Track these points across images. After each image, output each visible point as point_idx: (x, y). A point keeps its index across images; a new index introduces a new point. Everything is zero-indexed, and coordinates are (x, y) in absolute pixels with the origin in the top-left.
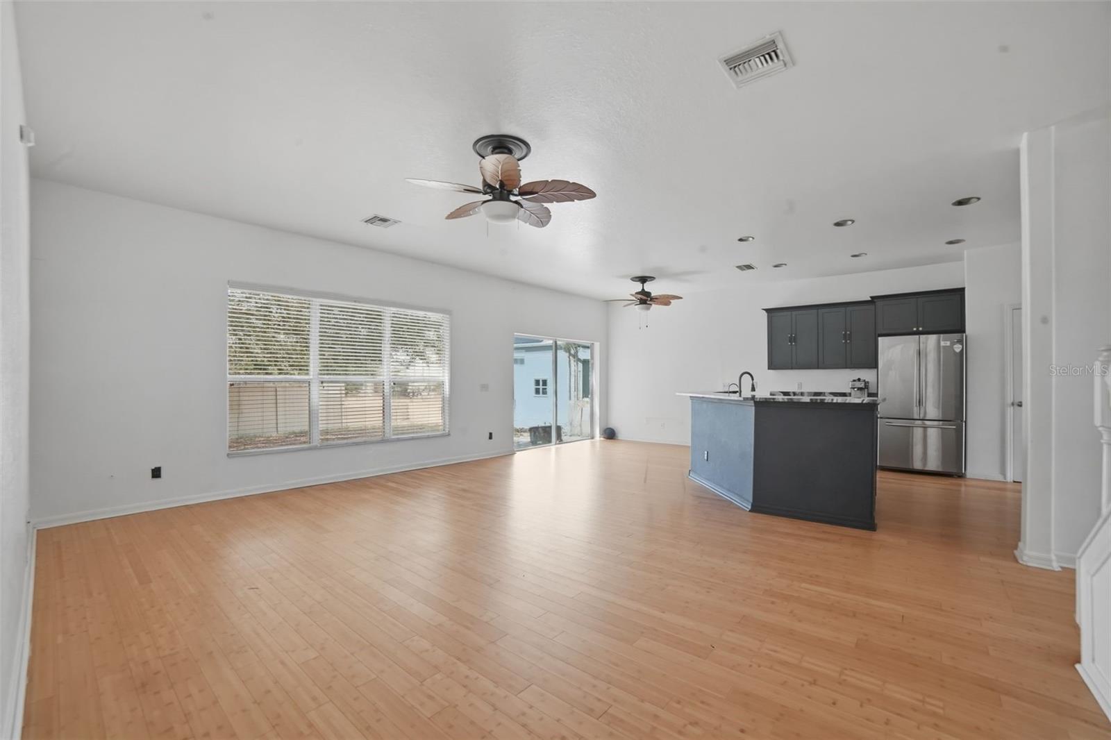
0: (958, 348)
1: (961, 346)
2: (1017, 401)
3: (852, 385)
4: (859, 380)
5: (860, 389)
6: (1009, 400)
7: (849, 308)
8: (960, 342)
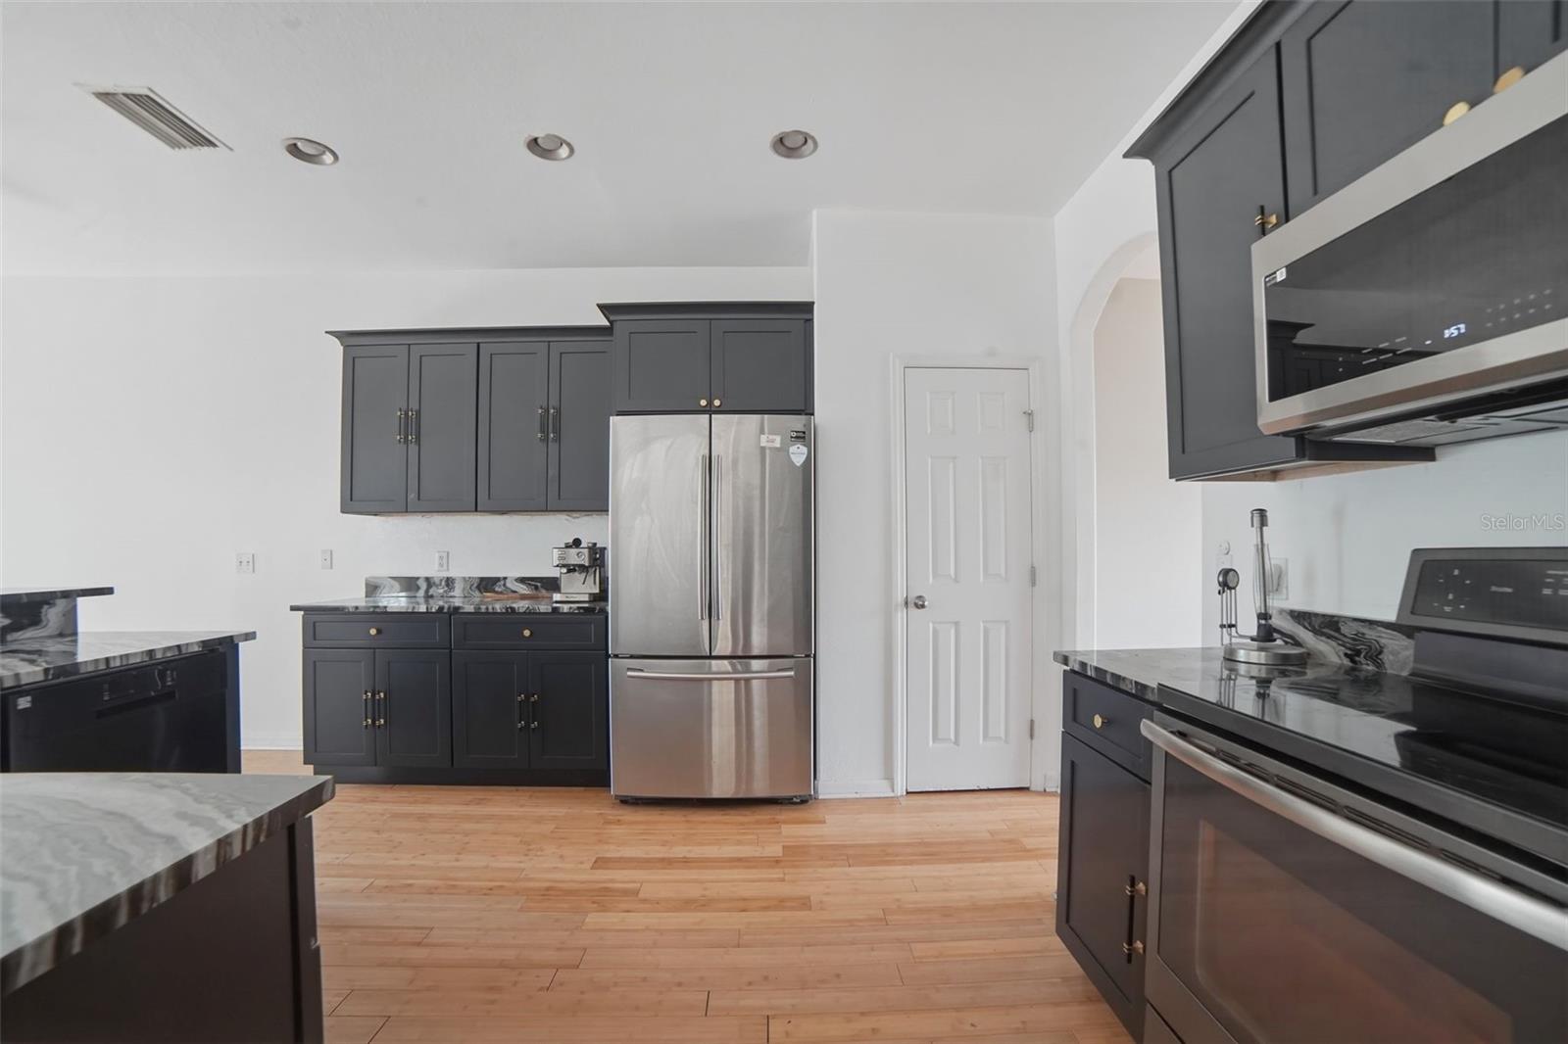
0: (798, 454)
1: (805, 450)
2: (913, 595)
3: (561, 558)
4: (577, 543)
5: (582, 568)
6: (900, 596)
7: (559, 345)
8: (801, 437)
